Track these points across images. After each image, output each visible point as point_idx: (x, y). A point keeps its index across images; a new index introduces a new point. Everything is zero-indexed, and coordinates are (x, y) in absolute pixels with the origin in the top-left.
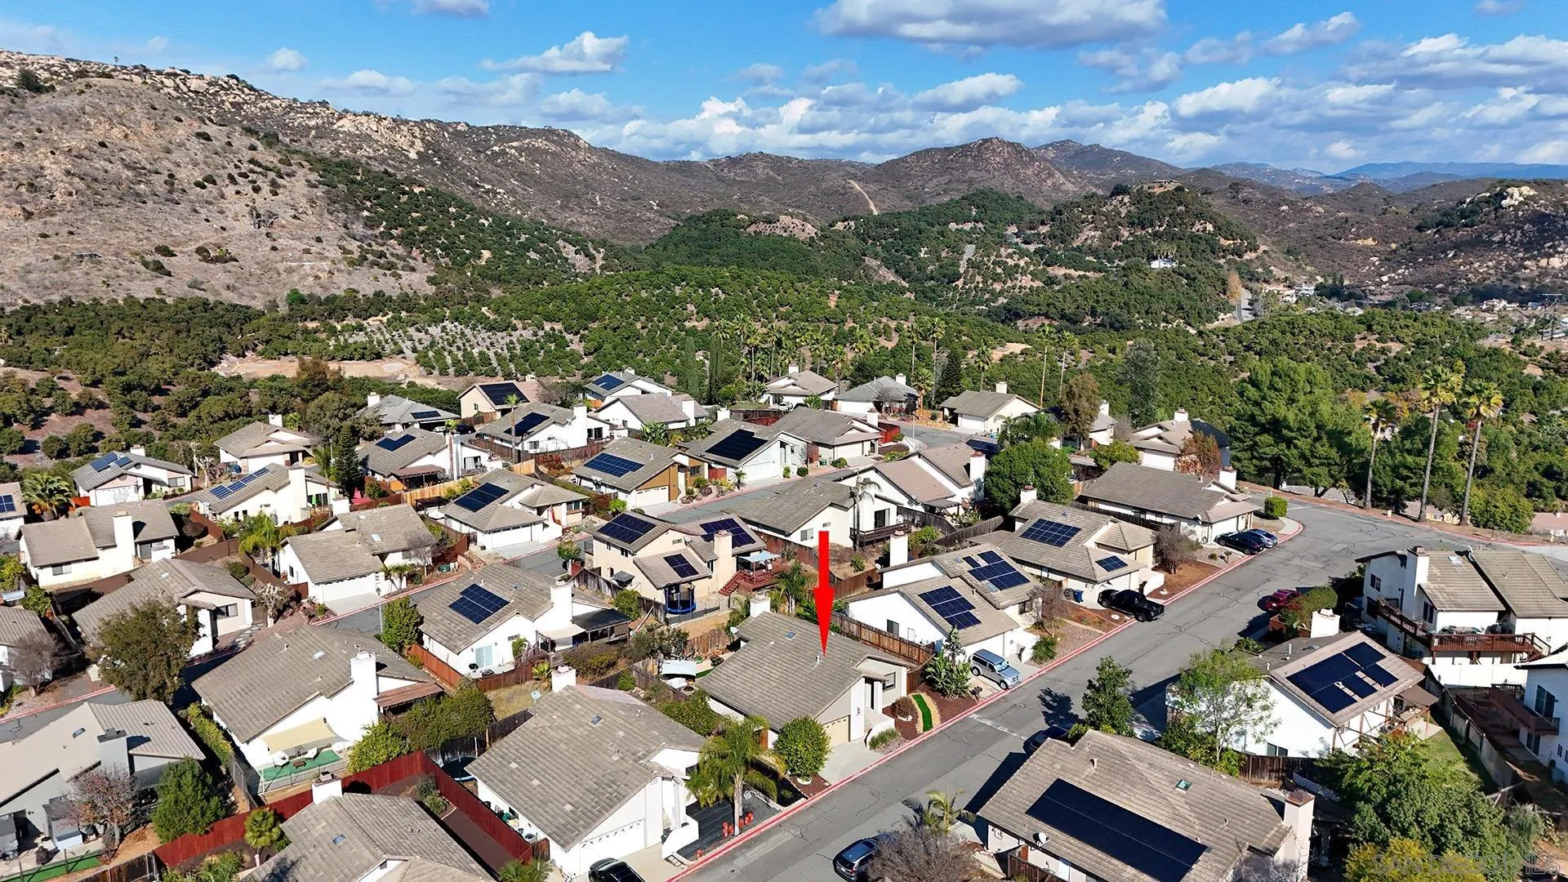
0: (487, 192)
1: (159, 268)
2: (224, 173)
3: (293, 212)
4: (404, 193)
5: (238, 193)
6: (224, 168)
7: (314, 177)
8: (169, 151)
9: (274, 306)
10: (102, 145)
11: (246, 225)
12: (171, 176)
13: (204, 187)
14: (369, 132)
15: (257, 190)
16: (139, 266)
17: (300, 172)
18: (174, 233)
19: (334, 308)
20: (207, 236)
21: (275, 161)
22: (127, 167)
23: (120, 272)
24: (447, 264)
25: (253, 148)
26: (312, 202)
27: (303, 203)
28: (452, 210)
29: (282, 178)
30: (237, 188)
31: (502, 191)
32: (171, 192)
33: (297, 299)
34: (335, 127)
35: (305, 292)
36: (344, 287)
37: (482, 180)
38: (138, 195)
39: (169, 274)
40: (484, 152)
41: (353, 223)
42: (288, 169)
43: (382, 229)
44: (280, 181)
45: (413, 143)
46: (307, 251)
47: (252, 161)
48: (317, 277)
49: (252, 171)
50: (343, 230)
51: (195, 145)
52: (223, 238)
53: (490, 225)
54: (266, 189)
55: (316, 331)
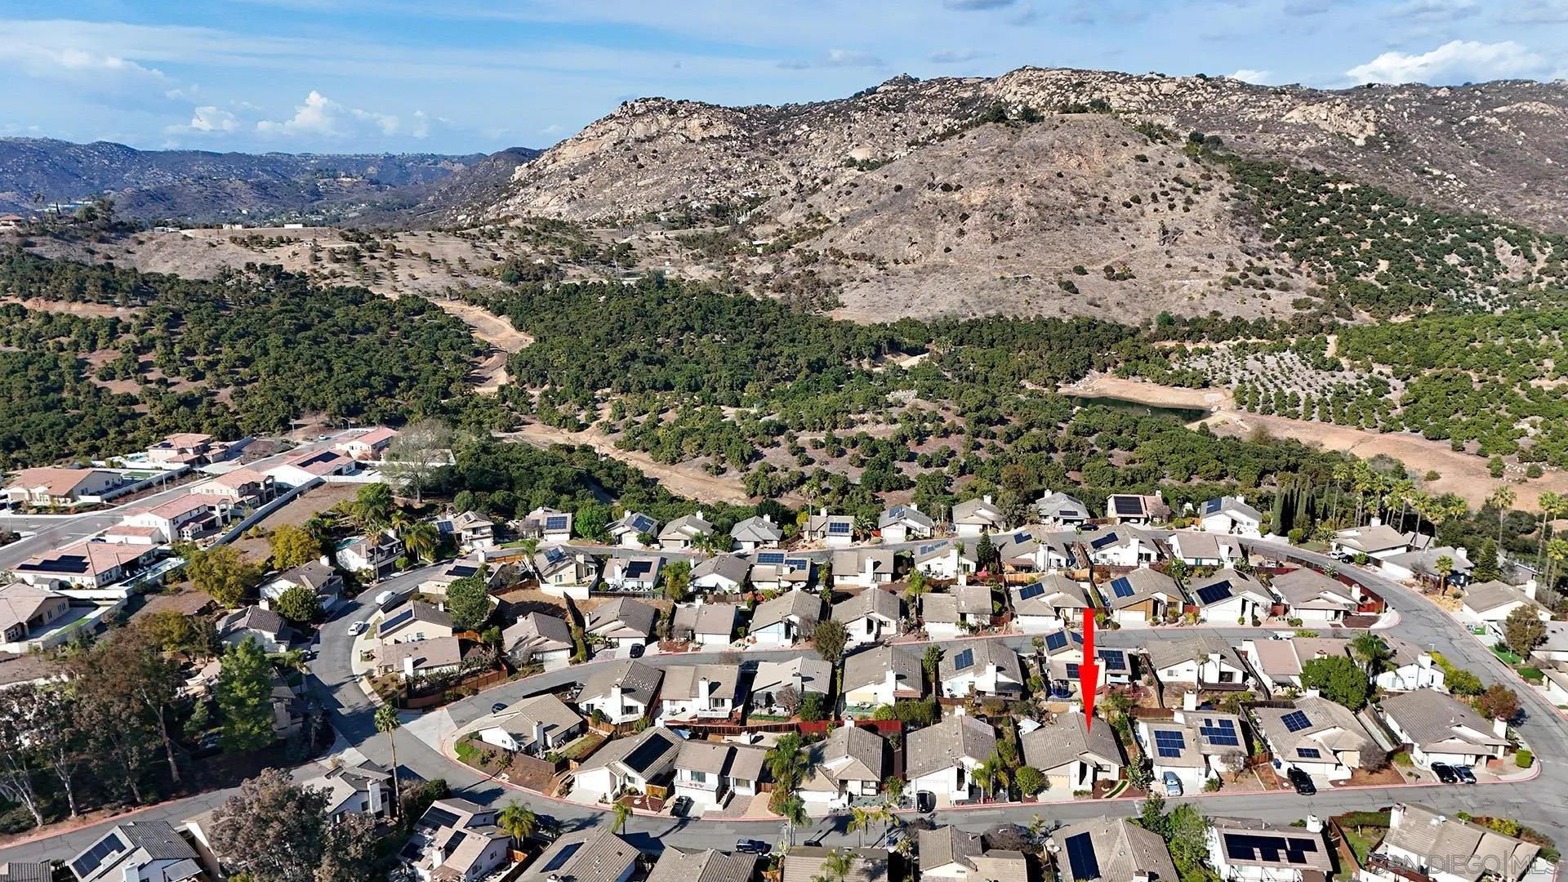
0: (1433, 179)
1: (1070, 287)
2: (1149, 192)
3: (1196, 228)
4: (1327, 191)
5: (1156, 210)
6: (1151, 187)
7: (1229, 189)
8: (1109, 175)
9: (1147, 324)
10: (1060, 175)
11: (1153, 242)
12: (1106, 199)
13: (1129, 206)
14: (1317, 122)
15: (1172, 207)
16: (1056, 287)
17: (1217, 186)
18: (1093, 253)
19: (1196, 329)
20: (1117, 253)
21: (1198, 177)
22: (1074, 193)
23: (1041, 292)
24: (1331, 279)
25: (1181, 165)
26: (1218, 216)
27: (1210, 218)
28: (1375, 208)
29: (1198, 193)
30: (1156, 206)
31: (1452, 176)
32: (1101, 214)
33: (1168, 321)
34: (1283, 119)
35: (1175, 312)
36: (1211, 309)
37: (1432, 164)
38: (1075, 218)
39: (1077, 292)
40: (1457, 123)
41: (1251, 236)
42: (1206, 184)
43: (1278, 241)
44: (1196, 198)
45: (1364, 127)
46: (1195, 269)
47: (1176, 179)
48: (1191, 298)
49: (1173, 189)
50: (1240, 243)
51: (1132, 168)
52: (1131, 256)
53: (1414, 224)
54: (1180, 205)
55: (1172, 351)
